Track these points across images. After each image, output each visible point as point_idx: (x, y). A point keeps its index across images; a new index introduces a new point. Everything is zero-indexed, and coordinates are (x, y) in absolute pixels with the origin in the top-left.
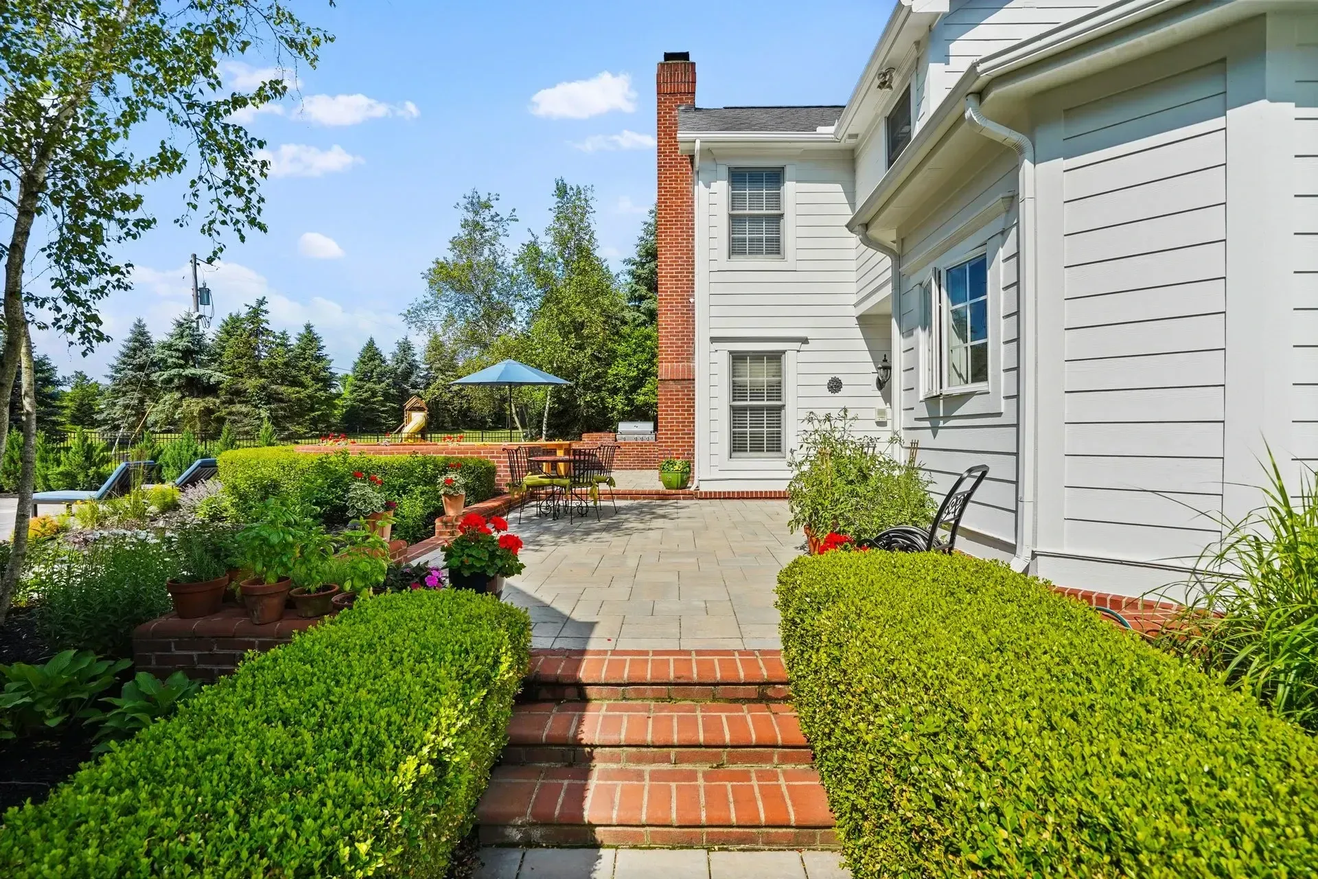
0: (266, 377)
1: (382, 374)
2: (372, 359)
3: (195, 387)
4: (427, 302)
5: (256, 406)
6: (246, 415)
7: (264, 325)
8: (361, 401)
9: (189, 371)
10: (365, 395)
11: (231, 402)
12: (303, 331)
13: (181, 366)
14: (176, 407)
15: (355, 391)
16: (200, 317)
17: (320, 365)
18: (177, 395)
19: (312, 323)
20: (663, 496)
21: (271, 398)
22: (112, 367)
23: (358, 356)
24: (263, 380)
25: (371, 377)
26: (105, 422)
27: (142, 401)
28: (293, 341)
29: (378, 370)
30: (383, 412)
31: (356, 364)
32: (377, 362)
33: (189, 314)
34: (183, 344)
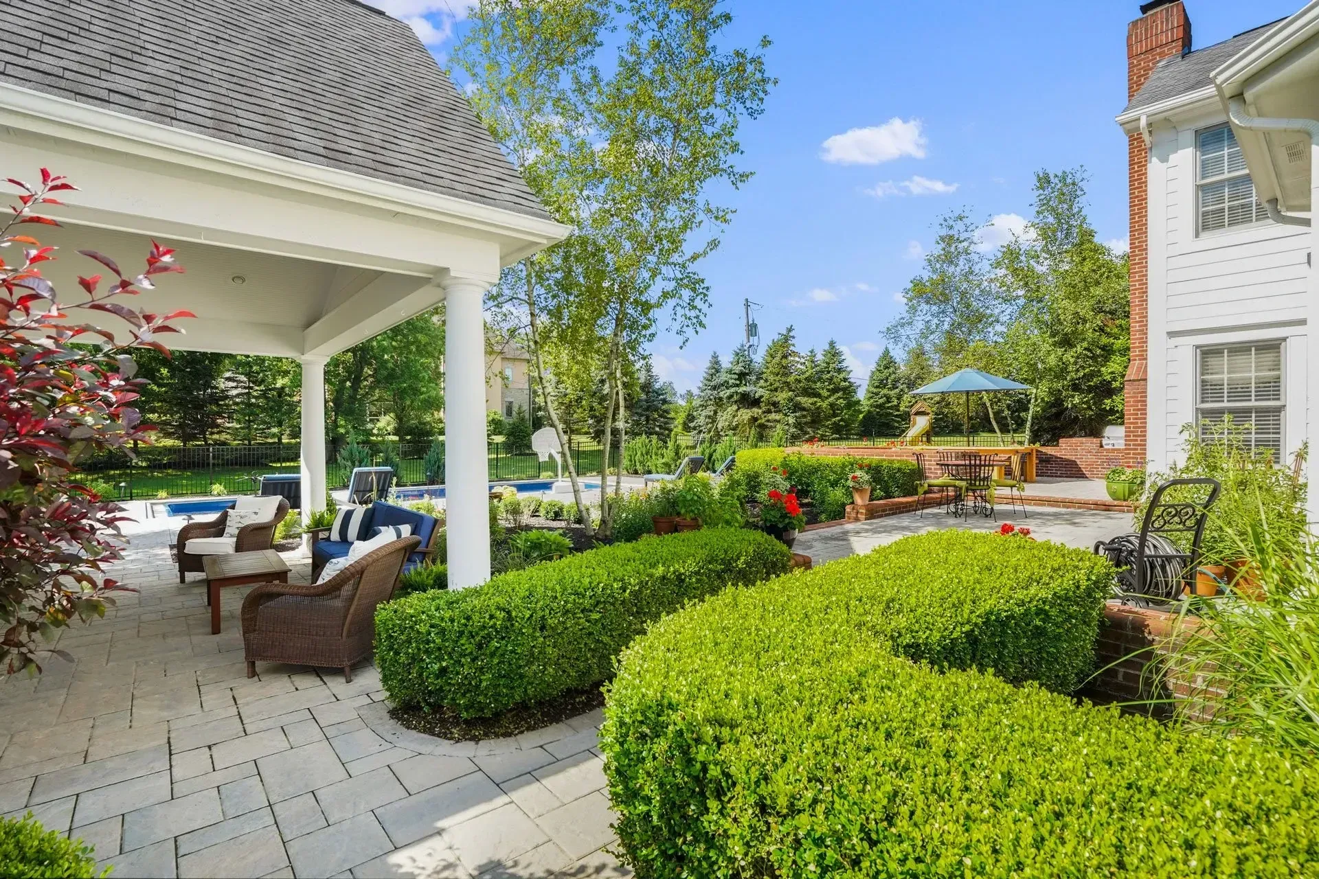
0: (793, 391)
1: (896, 381)
2: (887, 367)
3: (748, 401)
4: (903, 318)
5: (786, 415)
6: (779, 421)
7: (792, 348)
8: (877, 406)
9: (742, 389)
10: (881, 401)
11: (769, 412)
12: (827, 347)
13: (737, 386)
14: (734, 417)
15: (871, 398)
16: (750, 346)
17: (841, 376)
18: (735, 407)
19: (835, 340)
20: (1107, 508)
21: (797, 407)
22: (699, 388)
23: (875, 365)
24: (791, 393)
25: (886, 384)
26: (695, 428)
27: (716, 413)
28: (820, 357)
29: (893, 376)
30: (896, 416)
31: (873, 373)
32: (891, 370)
33: (742, 346)
34: (738, 369)
